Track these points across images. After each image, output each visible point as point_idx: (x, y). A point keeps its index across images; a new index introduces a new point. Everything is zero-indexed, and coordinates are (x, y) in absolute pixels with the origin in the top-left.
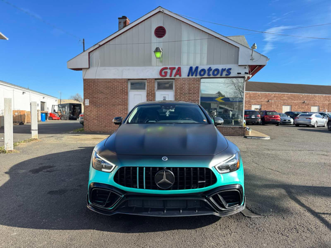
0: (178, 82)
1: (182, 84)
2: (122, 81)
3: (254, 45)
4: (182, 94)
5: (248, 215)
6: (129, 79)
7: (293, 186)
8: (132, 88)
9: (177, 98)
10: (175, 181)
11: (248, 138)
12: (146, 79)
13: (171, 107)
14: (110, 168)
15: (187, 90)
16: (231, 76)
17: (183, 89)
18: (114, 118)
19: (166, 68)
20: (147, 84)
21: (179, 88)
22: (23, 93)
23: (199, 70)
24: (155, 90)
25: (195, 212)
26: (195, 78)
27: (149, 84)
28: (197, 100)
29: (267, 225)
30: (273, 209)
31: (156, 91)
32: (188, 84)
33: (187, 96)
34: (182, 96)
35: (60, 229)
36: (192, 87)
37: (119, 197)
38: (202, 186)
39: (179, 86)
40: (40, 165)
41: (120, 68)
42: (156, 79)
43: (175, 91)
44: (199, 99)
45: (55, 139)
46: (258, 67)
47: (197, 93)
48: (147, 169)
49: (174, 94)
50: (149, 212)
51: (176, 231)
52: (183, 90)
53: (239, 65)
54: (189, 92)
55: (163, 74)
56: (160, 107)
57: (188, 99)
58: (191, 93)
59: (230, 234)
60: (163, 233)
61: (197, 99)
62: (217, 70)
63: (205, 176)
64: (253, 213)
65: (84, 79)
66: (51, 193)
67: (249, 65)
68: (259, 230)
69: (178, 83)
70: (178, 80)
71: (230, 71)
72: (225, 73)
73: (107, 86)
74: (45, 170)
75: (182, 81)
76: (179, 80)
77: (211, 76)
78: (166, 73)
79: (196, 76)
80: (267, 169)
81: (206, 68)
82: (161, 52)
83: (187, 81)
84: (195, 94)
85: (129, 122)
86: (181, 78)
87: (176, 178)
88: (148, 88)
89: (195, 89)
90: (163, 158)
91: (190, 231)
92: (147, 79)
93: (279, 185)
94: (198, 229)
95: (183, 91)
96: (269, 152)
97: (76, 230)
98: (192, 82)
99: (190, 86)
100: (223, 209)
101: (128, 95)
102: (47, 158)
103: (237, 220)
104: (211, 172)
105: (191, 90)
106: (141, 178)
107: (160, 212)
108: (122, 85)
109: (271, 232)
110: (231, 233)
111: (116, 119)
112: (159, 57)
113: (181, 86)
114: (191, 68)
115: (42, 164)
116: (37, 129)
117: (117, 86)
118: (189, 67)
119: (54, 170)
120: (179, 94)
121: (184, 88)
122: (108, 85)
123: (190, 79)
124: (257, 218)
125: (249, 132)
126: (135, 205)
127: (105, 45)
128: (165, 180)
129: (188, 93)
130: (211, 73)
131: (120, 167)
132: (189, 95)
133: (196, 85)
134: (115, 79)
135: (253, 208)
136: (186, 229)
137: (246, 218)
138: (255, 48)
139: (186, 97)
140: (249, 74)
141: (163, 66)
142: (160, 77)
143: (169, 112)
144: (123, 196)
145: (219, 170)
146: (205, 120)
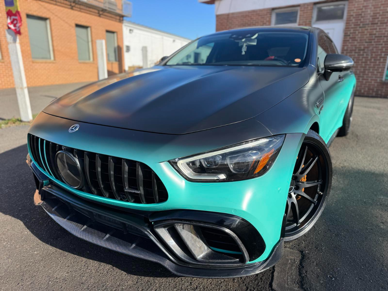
0: (355, 5)
1: (361, 7)
2: (263, 13)
4: (359, 25)
6: (273, 9)
9: (347, 33)
12: (298, 6)
15: (369, 19)
20: (300, 13)
21: (354, 16)
24: (312, 22)
25: (130, 246)
31: (314, 23)
33: (367, 30)
34: (358, 29)
36: (381, 12)
39: (355, 11)
42: (315, 4)
43: (347, 21)
49: (345, 27)
52: (362, 19)
54: (372, 21)
57: (368, 34)
58: (377, 24)
63: (141, 179)
65: (216, 15)
69: (353, 7)
70: (354, 1)
75: (363, 2)
83: (371, 2)
88: (301, 20)
92: (301, 4)
95: (362, 21)
104: (153, 174)
105: (378, 17)
108: (262, 19)
113: (359, 12)
120: (353, 26)
121: (365, 14)
129: (370, 23)
143: (246, 46)
144: (44, 181)
145: (188, 172)
146: (298, 60)
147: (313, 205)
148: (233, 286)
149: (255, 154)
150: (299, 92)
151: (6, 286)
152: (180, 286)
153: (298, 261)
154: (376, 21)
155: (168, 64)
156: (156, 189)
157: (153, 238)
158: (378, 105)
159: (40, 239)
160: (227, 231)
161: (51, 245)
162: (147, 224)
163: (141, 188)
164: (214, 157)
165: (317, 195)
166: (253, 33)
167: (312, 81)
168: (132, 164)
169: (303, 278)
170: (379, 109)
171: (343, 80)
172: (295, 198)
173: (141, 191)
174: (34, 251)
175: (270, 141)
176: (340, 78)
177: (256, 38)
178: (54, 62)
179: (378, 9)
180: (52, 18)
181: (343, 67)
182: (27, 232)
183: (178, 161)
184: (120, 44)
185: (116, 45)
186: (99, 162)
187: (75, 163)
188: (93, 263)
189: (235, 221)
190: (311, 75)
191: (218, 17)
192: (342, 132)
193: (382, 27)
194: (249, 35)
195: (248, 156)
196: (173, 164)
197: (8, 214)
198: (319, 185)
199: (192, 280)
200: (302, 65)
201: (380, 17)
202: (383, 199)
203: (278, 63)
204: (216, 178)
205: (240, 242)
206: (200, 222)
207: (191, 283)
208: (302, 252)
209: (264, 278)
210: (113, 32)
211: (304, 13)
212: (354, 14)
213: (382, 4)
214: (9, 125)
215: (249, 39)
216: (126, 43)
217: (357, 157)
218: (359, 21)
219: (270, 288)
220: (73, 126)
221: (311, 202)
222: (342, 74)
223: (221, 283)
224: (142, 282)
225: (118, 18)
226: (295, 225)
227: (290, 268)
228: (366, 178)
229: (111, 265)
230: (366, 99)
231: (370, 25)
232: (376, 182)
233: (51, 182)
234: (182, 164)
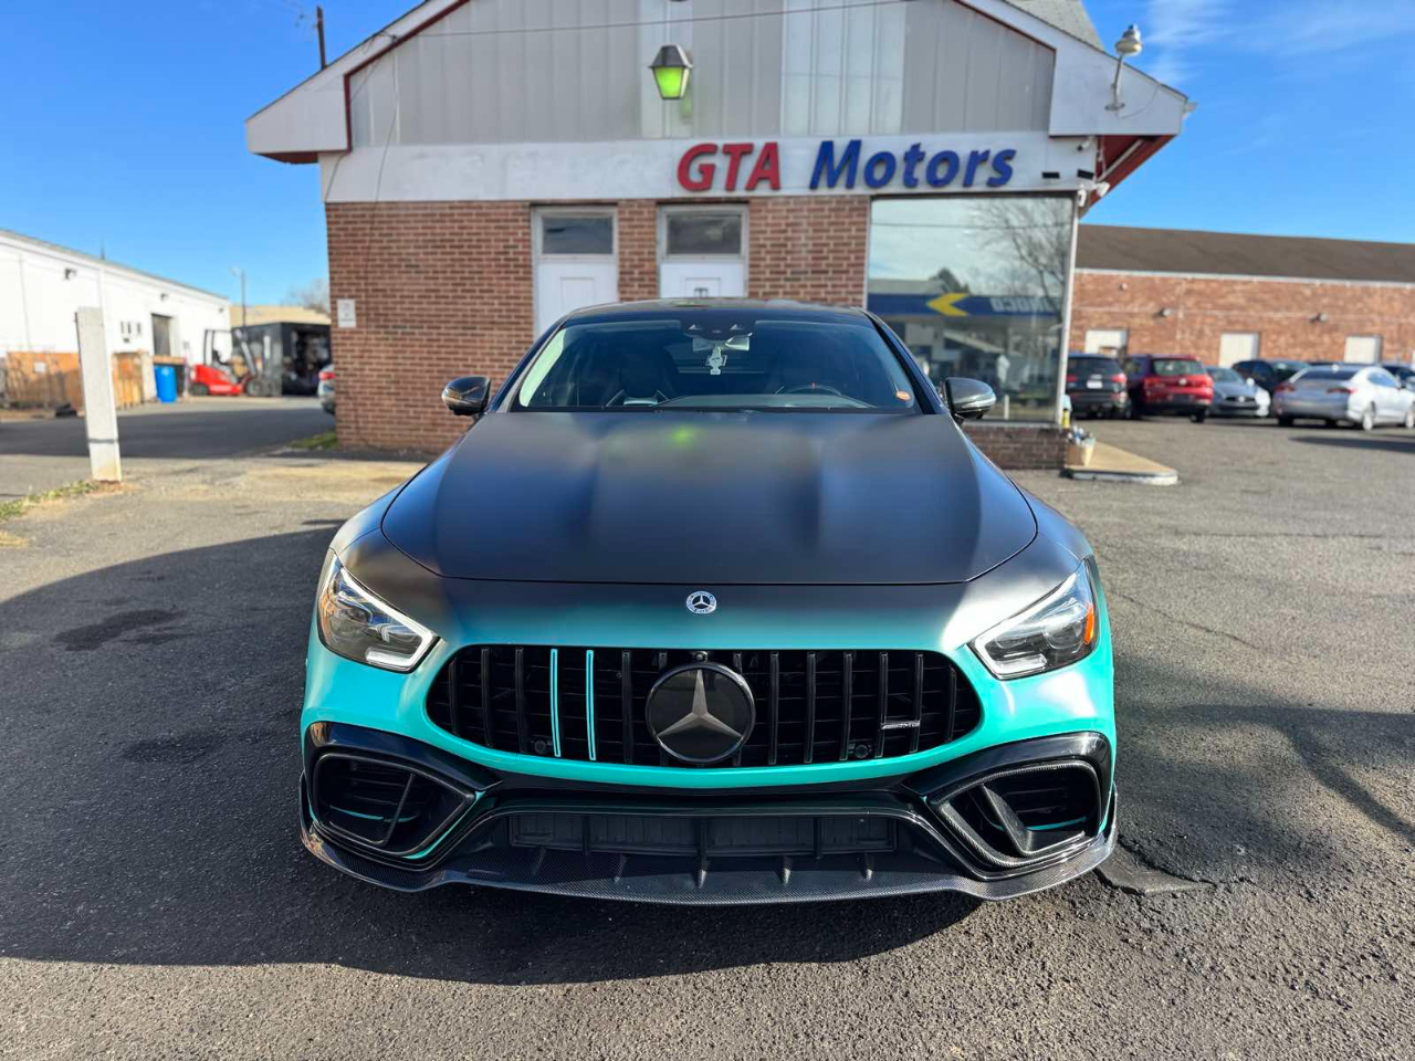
0: (766, 218)
1: (783, 227)
2: (502, 214)
3: (1129, 34)
4: (785, 273)
5: (1128, 878)
6: (535, 205)
7: (1320, 712)
8: (550, 248)
9: (757, 293)
10: (757, 720)
11: (1077, 479)
12: (614, 204)
13: (735, 327)
14: (406, 645)
15: (805, 259)
16: (1012, 186)
17: (788, 252)
18: (451, 382)
19: (708, 150)
20: (620, 227)
21: (769, 248)
22: (68, 272)
23: (865, 156)
24: (658, 257)
25: (861, 879)
26: (843, 196)
27: (631, 227)
28: (849, 302)
29: (1229, 938)
30: (1246, 845)
31: (663, 258)
32: (809, 224)
33: (805, 286)
34: (782, 282)
35: (154, 963)
36: (832, 242)
37: (460, 799)
38: (900, 744)
39: (769, 235)
40: (114, 607)
41: (494, 151)
42: (661, 203)
43: (752, 259)
44: (858, 297)
45: (204, 482)
46: (1138, 143)
47: (852, 270)
48: (607, 656)
49: (748, 276)
50: (617, 879)
51: (758, 970)
52: (789, 257)
53: (1053, 137)
54: (814, 265)
55: (695, 176)
56: (679, 327)
58: (826, 272)
59: (1043, 989)
60: (690, 986)
62: (948, 158)
63: (920, 691)
64: (1150, 865)
65: (327, 204)
66: (143, 751)
67: (1099, 138)
68: (1189, 963)
69: (763, 222)
70: (763, 208)
71: (1011, 163)
72: (984, 174)
73: (433, 234)
74: (133, 634)
75: (784, 213)
76: (770, 207)
77: (922, 188)
78: (708, 171)
79: (850, 185)
80: (1186, 626)
81: (898, 147)
82: (684, 67)
83: (806, 213)
84: (844, 276)
85: (525, 401)
86: (777, 197)
87: (763, 709)
88: (626, 247)
89: (842, 251)
90: (690, 600)
91: (832, 969)
92: (621, 200)
93: (1254, 708)
94: (873, 958)
95: (789, 262)
96: (1182, 545)
97: (239, 968)
98: (829, 217)
99: (821, 238)
100: (1011, 862)
101: (530, 279)
102: (149, 572)
103: (1074, 904)
104: (953, 676)
105: (825, 254)
106: (571, 708)
107: (676, 878)
108: (501, 231)
109: (1253, 977)
110: (1045, 985)
111: (462, 386)
112: (676, 95)
113: (779, 239)
114: (827, 148)
115: (119, 602)
116: (114, 434)
117: (483, 237)
118: (816, 143)
119: (176, 632)
120: (768, 275)
121: (793, 246)
122: (438, 231)
123: (820, 201)
124: (1174, 896)
125: (1082, 450)
126: (548, 841)
127: (421, 39)
128: (700, 720)
129: (810, 269)
130: (920, 171)
131: (458, 646)
132: (813, 279)
133: (849, 230)
134: (468, 204)
135: (1147, 838)
136: (810, 961)
137: (1119, 894)
138: (1134, 50)
139: (802, 291)
140: (1095, 178)
141: (692, 137)
142: (680, 192)
143: (723, 353)
144: (478, 794)
146: (903, 395)
154: (823, 264)
162: (906, 804)
169: (1140, 854)
179: (824, 235)
191: (330, 208)
193: (838, 283)
196: (973, 648)
200: (921, 410)
212: (768, 243)
213: (831, 224)
218: (782, 263)
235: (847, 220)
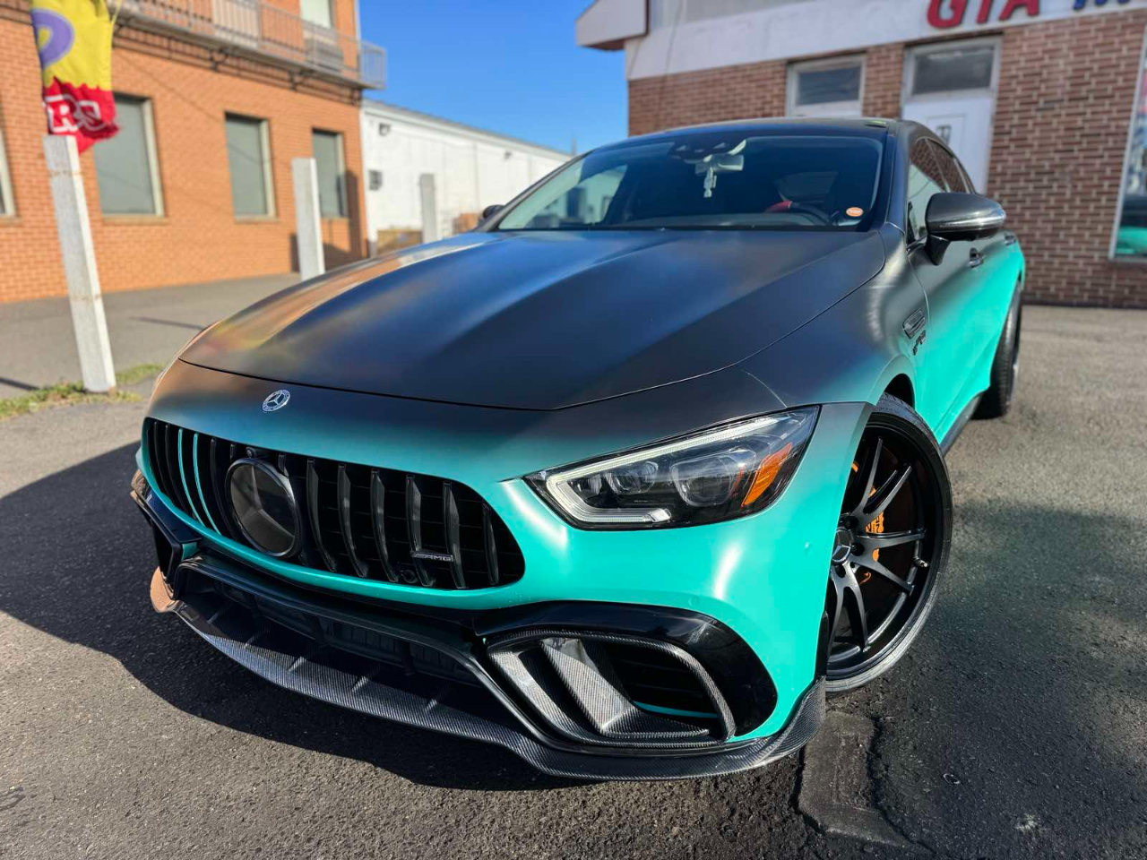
0: (1020, 47)
1: (1040, 54)
2: (762, 74)
4: (1036, 103)
6: (791, 62)
8: (803, 100)
9: (1003, 127)
12: (863, 51)
15: (1062, 85)
17: (1042, 81)
20: (868, 73)
21: (1021, 78)
24: (903, 99)
25: (424, 707)
26: (1114, 14)
27: (876, 71)
28: (1113, 129)
31: (908, 101)
32: (1071, 49)
33: (1059, 115)
34: (1033, 113)
36: (1096, 66)
39: (1023, 64)
41: (760, 17)
42: (910, 45)
43: (1001, 92)
47: (1117, 94)
49: (995, 110)
52: (1043, 86)
54: (1073, 92)
55: (946, 13)
57: (1062, 127)
58: (1086, 99)
61: (1117, 127)
63: (455, 524)
64: (875, 801)
65: (629, 82)
69: (1016, 52)
70: (1018, 38)
73: (706, 99)
75: (1043, 40)
78: (960, 6)
83: (1067, 37)
84: (1108, 101)
86: (1035, 24)
88: (870, 92)
89: (1109, 75)
90: (269, 397)
92: (870, 47)
95: (1043, 91)
98: (1096, 38)
99: (1084, 62)
105: (1086, 79)
108: (760, 89)
113: (1033, 68)
120: (1017, 107)
121: (1049, 73)
122: (710, 95)
123: (1085, 22)
129: (1066, 97)
132: (1069, 107)
133: (1120, 50)
134: (736, 68)
142: (930, 32)
143: (714, 174)
144: (184, 546)
145: (572, 504)
146: (855, 212)
147: (903, 597)
148: (696, 807)
149: (743, 457)
150: (857, 295)
151: (95, 821)
152: (557, 811)
153: (865, 741)
154: (1083, 91)
155: (502, 226)
156: (494, 548)
157: (485, 678)
158: (1097, 329)
159: (173, 703)
160: (678, 652)
161: (203, 716)
162: (467, 645)
163: (455, 548)
164: (638, 466)
165: (913, 569)
166: (733, 137)
167: (895, 265)
168: (432, 486)
169: (877, 783)
170: (1099, 339)
171: (982, 262)
172: (853, 578)
173: (455, 557)
174: (161, 734)
175: (781, 424)
176: (973, 255)
177: (741, 153)
178: (165, 220)
179: (1087, 58)
180: (157, 96)
181: (978, 227)
182: (135, 686)
183: (547, 477)
184: (353, 167)
185: (342, 170)
186: (345, 485)
187: (283, 490)
188: (321, 759)
189: (697, 626)
190: (889, 250)
191: (633, 85)
192: (990, 406)
193: (1100, 109)
194: (722, 145)
195: (726, 463)
196: (536, 485)
197: (77, 642)
198: (918, 542)
199: (587, 795)
200: (866, 224)
201: (1094, 81)
202: (1099, 583)
203: (802, 220)
204: (644, 519)
205: (710, 683)
206: (607, 631)
207: (584, 802)
208: (875, 719)
209: (775, 786)
210: (332, 134)
211: (878, 72)
212: (1021, 73)
213: (1097, 45)
214: (50, 402)
215: (723, 155)
216: (370, 163)
217: (1032, 473)
218: (1035, 94)
219: (792, 809)
220: (271, 396)
221: (899, 589)
222: (980, 244)
223: (664, 799)
224: (456, 803)
225: (347, 92)
226: (858, 649)
227: (845, 760)
228: (1055, 530)
229: (369, 762)
230: (1061, 312)
231: (1066, 103)
232: (1082, 538)
233: (205, 548)
234: (557, 485)
235: (1117, 40)
